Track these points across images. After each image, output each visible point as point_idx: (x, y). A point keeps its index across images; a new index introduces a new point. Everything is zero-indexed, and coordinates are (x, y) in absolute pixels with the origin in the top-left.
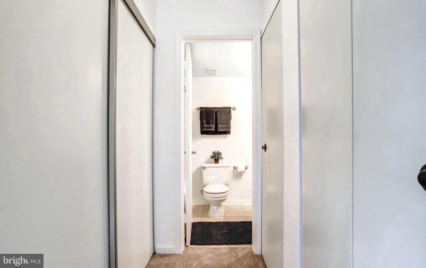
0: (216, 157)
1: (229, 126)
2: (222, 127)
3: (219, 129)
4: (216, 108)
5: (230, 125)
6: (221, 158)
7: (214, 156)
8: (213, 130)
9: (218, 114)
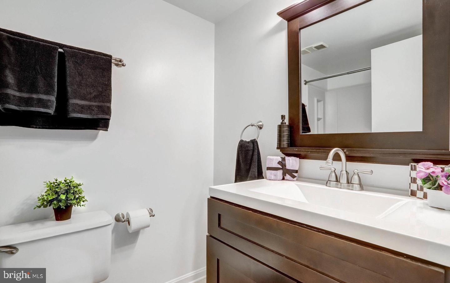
0: (60, 201)
1: (108, 105)
2: (82, 107)
3: (74, 111)
4: (62, 46)
5: (109, 101)
6: (79, 200)
7: (53, 200)
8: (51, 111)
9: (69, 64)
